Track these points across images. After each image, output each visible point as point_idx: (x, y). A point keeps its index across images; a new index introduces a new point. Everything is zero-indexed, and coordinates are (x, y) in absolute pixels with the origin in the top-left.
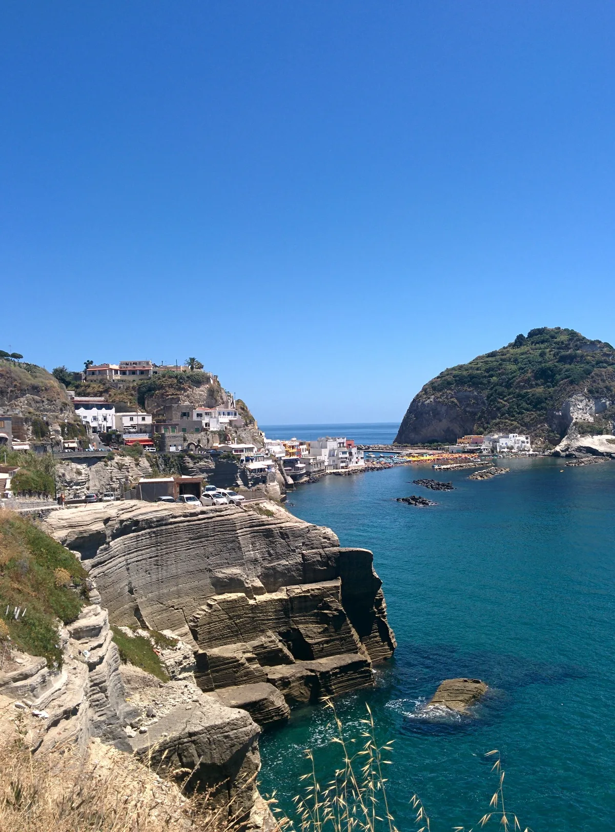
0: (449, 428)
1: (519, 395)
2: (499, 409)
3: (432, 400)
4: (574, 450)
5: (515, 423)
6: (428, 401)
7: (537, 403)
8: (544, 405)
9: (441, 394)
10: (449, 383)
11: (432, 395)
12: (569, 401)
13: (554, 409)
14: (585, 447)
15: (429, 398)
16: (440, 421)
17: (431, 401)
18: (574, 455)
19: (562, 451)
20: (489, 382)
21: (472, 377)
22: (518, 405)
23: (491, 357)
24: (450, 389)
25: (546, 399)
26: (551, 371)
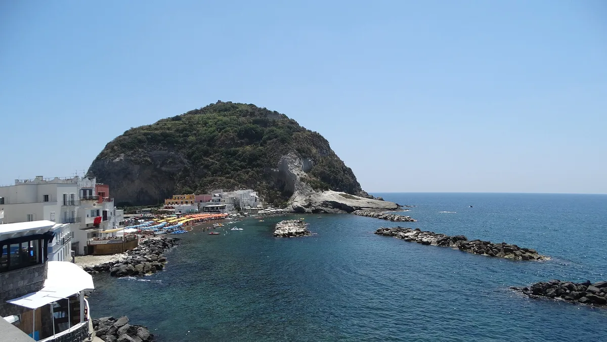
0: (142, 189)
1: (228, 153)
2: (207, 167)
3: (122, 158)
4: (319, 205)
5: (232, 181)
6: (117, 160)
7: (252, 161)
8: (259, 162)
9: (132, 152)
10: (140, 141)
11: (122, 153)
12: (285, 158)
13: (271, 166)
14: (331, 202)
15: (118, 156)
16: (133, 181)
17: (121, 160)
18: (322, 210)
19: (306, 207)
20: (185, 141)
21: (165, 136)
22: (229, 163)
23: (176, 120)
24: (142, 147)
25: (260, 156)
26: (255, 131)
